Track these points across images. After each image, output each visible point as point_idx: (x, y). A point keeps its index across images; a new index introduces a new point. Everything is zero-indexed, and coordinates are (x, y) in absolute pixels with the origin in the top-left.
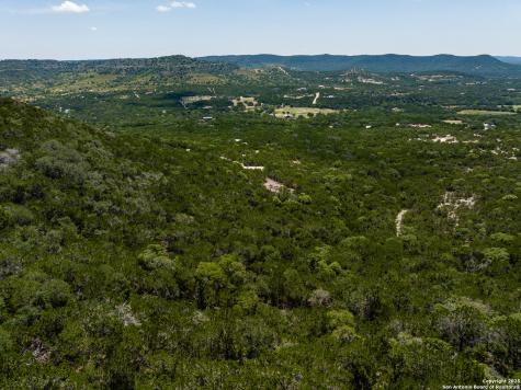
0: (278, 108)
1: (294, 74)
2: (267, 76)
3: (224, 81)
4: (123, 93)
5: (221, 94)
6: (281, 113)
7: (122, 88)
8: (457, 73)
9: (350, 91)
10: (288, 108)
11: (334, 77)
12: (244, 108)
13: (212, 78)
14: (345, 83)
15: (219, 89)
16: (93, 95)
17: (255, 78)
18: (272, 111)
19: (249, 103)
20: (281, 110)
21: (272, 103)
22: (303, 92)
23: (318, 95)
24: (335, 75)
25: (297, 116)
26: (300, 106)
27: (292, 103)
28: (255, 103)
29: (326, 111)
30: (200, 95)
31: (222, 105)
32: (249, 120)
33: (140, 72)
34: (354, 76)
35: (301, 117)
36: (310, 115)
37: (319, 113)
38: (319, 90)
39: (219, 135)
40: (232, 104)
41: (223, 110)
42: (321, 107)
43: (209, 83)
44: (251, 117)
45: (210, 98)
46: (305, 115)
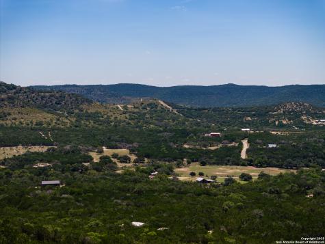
0: (179, 166)
1: (188, 113)
3: (68, 122)
5: (66, 143)
6: (185, 174)
10: (196, 167)
11: (259, 115)
12: (114, 167)
14: (281, 126)
15: (60, 135)
17: (121, 117)
18: (170, 171)
19: (124, 159)
20: (186, 170)
21: (164, 157)
22: (216, 139)
23: (246, 145)
24: (262, 114)
25: (220, 180)
26: (218, 164)
27: (203, 158)
28: (133, 157)
29: (274, 172)
30: (25, 144)
31: (71, 163)
32: (138, 187)
34: (295, 116)
35: (230, 181)
36: (245, 177)
37: (262, 175)
38: (245, 136)
39: (91, 213)
40: (90, 159)
41: (74, 170)
42: (259, 165)
43: (40, 124)
44: (136, 181)
45: (45, 149)
46: (237, 178)
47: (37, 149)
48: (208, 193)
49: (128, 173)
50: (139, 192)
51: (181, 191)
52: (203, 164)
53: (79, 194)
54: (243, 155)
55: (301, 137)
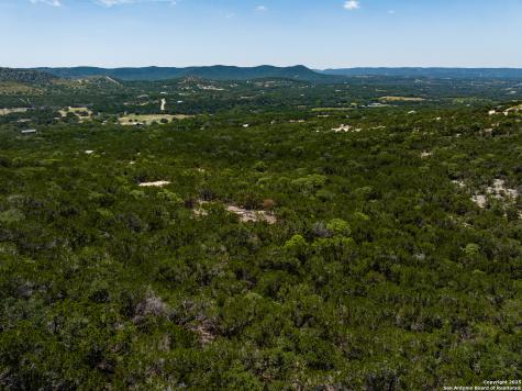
0: (121, 116)
1: (127, 84)
2: (95, 87)
3: (42, 91)
5: (40, 105)
6: (125, 121)
8: (286, 79)
10: (133, 116)
12: (77, 119)
13: (23, 88)
14: (185, 90)
15: (36, 100)
17: (81, 87)
18: (115, 120)
19: (83, 114)
20: (126, 118)
21: (111, 111)
22: (145, 99)
23: (164, 102)
24: (173, 84)
25: (148, 123)
26: (145, 114)
27: (137, 111)
28: (90, 112)
29: (181, 117)
31: (45, 118)
32: (92, 130)
34: (192, 84)
35: (154, 123)
36: (164, 121)
37: (174, 119)
38: (163, 96)
39: (57, 148)
40: (59, 115)
41: (49, 123)
42: (173, 113)
43: (20, 93)
44: (91, 127)
45: (25, 110)
46: (159, 122)
47: (19, 110)
48: (139, 131)
49: (86, 121)
50: (93, 133)
51: (123, 130)
52: (137, 114)
53: (49, 137)
54: (162, 108)
55: (196, 97)
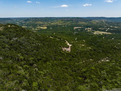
4: (63, 25)
7: (64, 24)
9: (119, 28)
16: (58, 25)
17: (95, 23)
18: (94, 32)
20: (96, 32)
28: (91, 30)
33: (69, 21)
35: (100, 34)
36: (103, 34)
38: (110, 27)
40: (85, 29)
41: (82, 31)
47: (80, 27)
52: (100, 31)
